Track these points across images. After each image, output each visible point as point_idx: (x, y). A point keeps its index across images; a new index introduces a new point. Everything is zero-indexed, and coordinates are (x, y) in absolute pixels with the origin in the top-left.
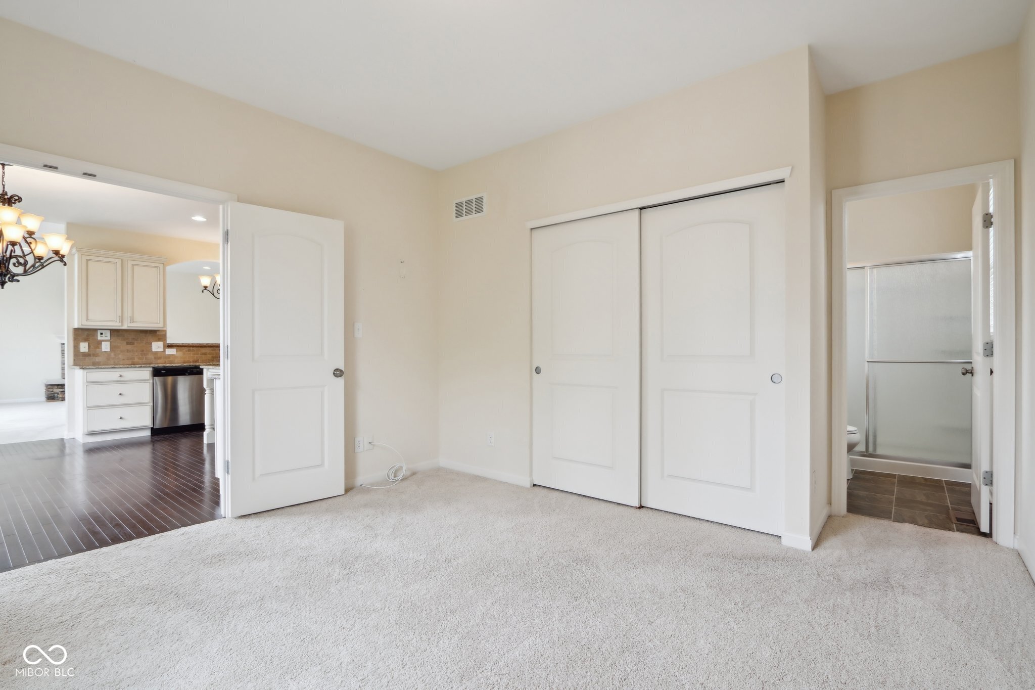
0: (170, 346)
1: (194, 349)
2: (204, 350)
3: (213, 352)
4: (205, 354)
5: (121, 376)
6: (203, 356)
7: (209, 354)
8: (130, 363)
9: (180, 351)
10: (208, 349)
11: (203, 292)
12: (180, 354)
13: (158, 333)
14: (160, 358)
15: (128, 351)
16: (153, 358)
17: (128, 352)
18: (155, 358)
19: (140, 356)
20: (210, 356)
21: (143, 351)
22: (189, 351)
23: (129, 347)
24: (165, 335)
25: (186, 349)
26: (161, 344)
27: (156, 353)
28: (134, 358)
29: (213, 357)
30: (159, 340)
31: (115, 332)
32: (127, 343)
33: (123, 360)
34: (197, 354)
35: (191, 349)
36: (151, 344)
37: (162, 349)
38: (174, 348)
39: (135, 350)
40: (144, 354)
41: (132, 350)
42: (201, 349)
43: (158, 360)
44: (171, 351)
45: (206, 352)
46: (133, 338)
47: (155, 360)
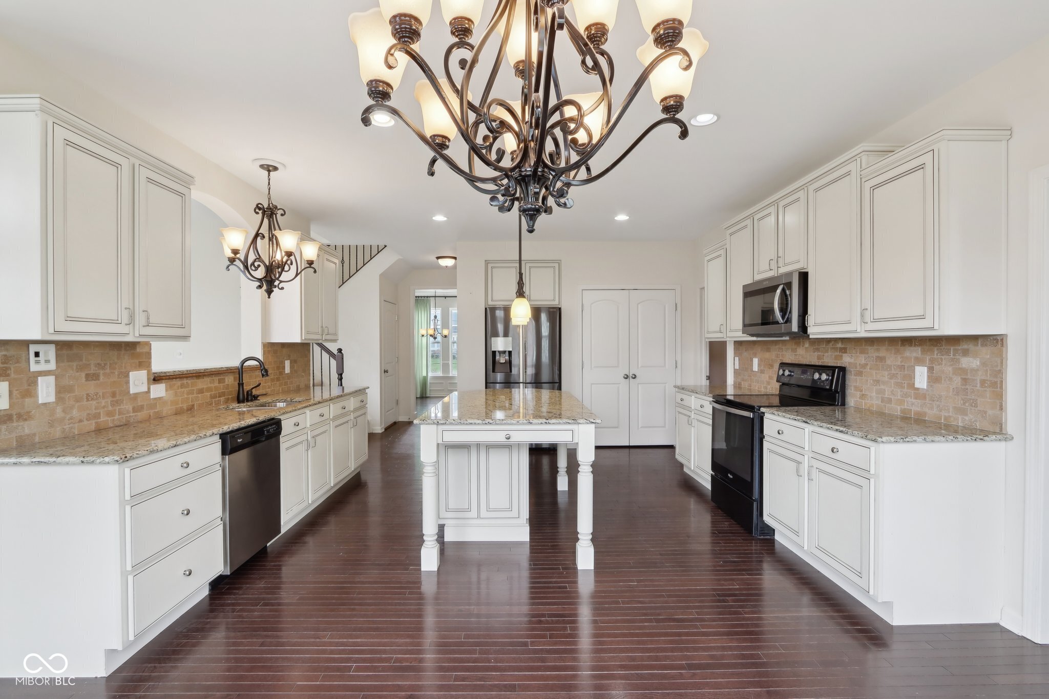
0: (157, 379)
1: (189, 381)
2: (202, 384)
3: (212, 385)
4: (201, 391)
5: (186, 466)
6: (200, 395)
7: (209, 389)
8: (93, 427)
9: (171, 387)
10: (207, 379)
12: (170, 396)
13: (138, 350)
14: (141, 408)
15: (88, 397)
16: (131, 409)
17: (88, 400)
18: (134, 410)
19: (110, 408)
20: (208, 395)
21: (114, 395)
22: (182, 386)
23: (91, 387)
24: (149, 355)
25: (179, 383)
26: (143, 375)
27: (136, 396)
28: (99, 414)
29: (211, 396)
30: (140, 366)
31: (64, 348)
32: (88, 377)
33: (81, 421)
34: (191, 393)
35: (185, 381)
36: (127, 376)
37: (144, 388)
38: (162, 383)
39: (101, 394)
40: (117, 402)
41: (96, 395)
42: (198, 380)
43: (139, 414)
44: (159, 391)
45: (202, 387)
46: (98, 364)
47: (134, 414)
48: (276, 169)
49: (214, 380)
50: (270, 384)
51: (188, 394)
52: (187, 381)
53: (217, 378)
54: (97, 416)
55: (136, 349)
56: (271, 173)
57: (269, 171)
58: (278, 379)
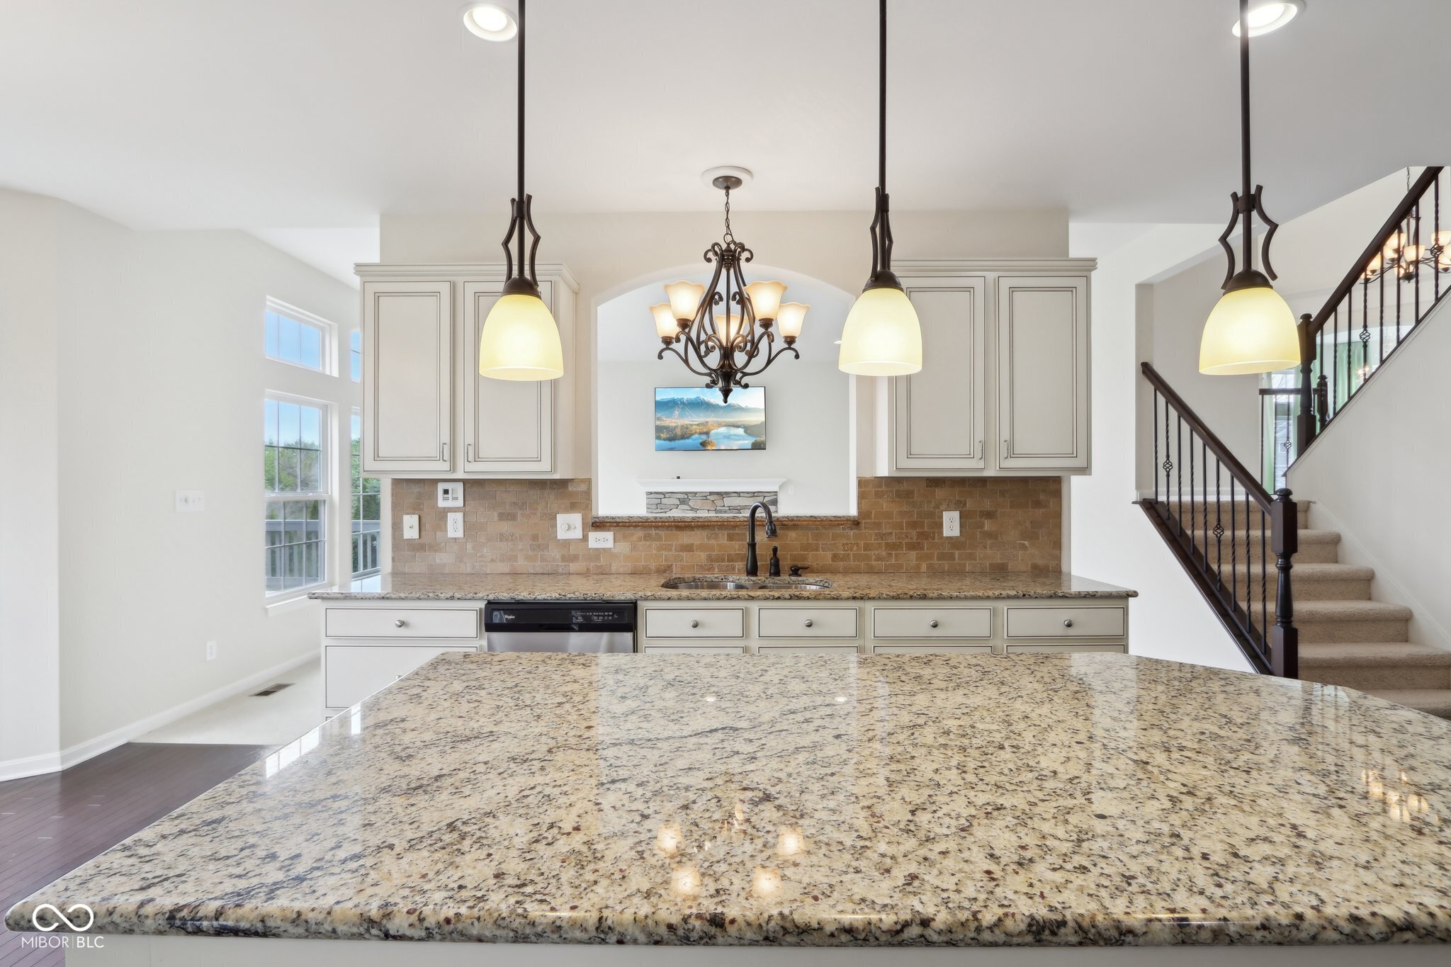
0: (600, 524)
1: (662, 533)
2: (685, 538)
3: (713, 542)
4: (688, 548)
5: (403, 624)
6: (684, 554)
7: (702, 547)
8: (507, 570)
9: (625, 537)
10: (697, 532)
11: (660, 357)
12: (624, 547)
13: (570, 488)
14: (574, 558)
15: (502, 537)
16: (558, 556)
17: (501, 540)
18: (564, 558)
19: (530, 552)
20: (703, 555)
21: (535, 538)
22: (645, 538)
23: (505, 527)
24: (588, 495)
25: (640, 533)
26: (576, 519)
27: (567, 543)
28: (516, 556)
29: (710, 558)
30: (572, 507)
31: (472, 485)
32: (502, 517)
33: (492, 561)
34: (668, 548)
35: (653, 532)
36: (555, 518)
37: (578, 534)
38: (609, 530)
39: (518, 536)
40: (539, 546)
41: (512, 536)
42: (679, 533)
43: (571, 564)
44: (602, 540)
45: (692, 542)
46: (514, 503)
47: (563, 564)
48: (738, 182)
49: (717, 535)
50: (884, 553)
51: (659, 549)
52: (657, 532)
53: (726, 533)
54: (513, 558)
55: (567, 487)
56: (730, 191)
57: (727, 188)
58: (912, 547)
